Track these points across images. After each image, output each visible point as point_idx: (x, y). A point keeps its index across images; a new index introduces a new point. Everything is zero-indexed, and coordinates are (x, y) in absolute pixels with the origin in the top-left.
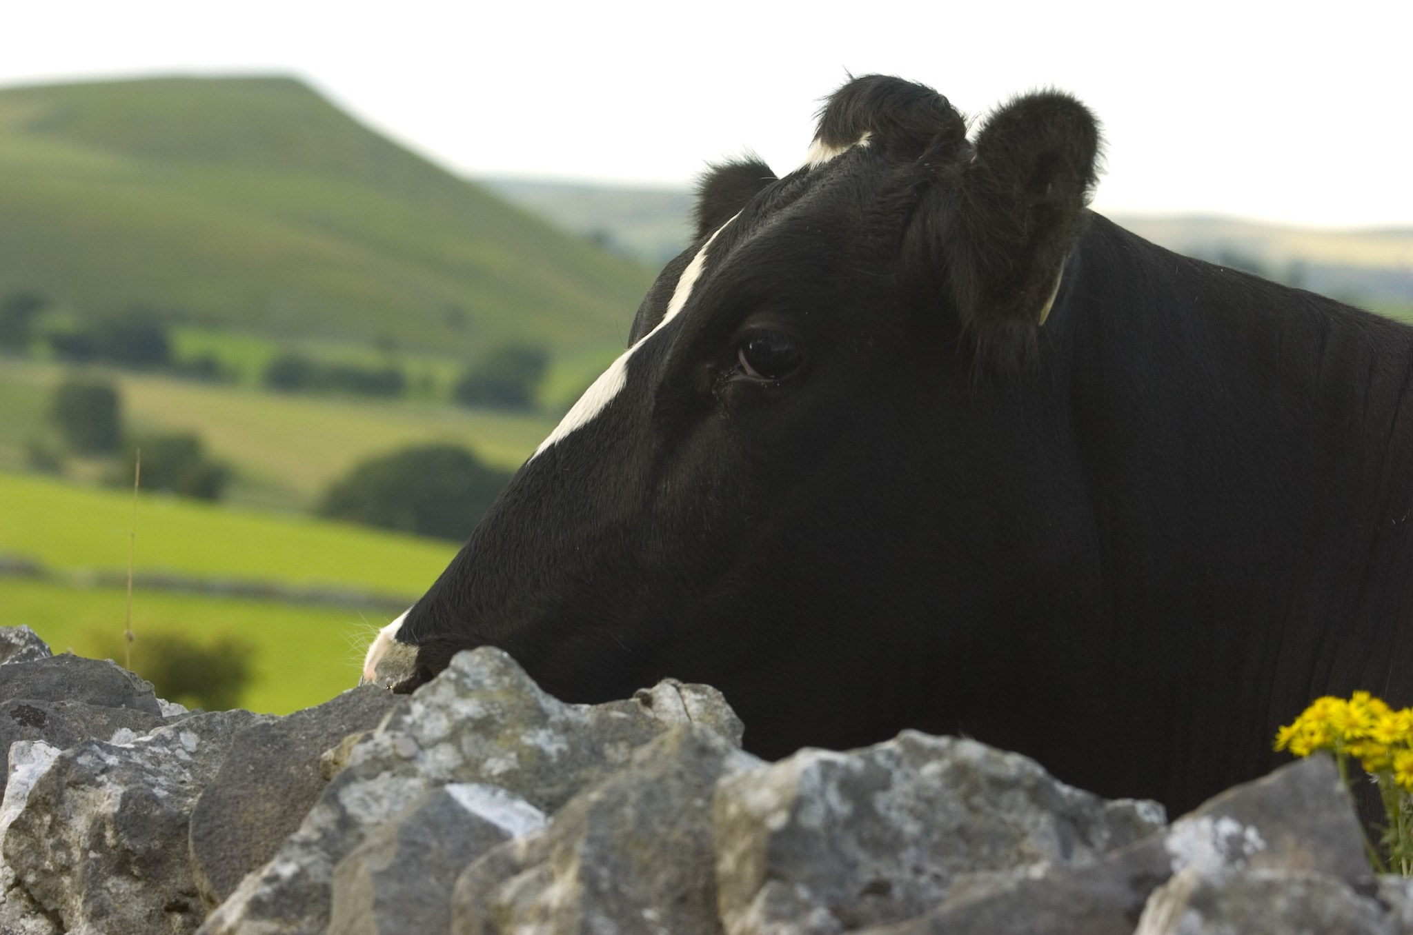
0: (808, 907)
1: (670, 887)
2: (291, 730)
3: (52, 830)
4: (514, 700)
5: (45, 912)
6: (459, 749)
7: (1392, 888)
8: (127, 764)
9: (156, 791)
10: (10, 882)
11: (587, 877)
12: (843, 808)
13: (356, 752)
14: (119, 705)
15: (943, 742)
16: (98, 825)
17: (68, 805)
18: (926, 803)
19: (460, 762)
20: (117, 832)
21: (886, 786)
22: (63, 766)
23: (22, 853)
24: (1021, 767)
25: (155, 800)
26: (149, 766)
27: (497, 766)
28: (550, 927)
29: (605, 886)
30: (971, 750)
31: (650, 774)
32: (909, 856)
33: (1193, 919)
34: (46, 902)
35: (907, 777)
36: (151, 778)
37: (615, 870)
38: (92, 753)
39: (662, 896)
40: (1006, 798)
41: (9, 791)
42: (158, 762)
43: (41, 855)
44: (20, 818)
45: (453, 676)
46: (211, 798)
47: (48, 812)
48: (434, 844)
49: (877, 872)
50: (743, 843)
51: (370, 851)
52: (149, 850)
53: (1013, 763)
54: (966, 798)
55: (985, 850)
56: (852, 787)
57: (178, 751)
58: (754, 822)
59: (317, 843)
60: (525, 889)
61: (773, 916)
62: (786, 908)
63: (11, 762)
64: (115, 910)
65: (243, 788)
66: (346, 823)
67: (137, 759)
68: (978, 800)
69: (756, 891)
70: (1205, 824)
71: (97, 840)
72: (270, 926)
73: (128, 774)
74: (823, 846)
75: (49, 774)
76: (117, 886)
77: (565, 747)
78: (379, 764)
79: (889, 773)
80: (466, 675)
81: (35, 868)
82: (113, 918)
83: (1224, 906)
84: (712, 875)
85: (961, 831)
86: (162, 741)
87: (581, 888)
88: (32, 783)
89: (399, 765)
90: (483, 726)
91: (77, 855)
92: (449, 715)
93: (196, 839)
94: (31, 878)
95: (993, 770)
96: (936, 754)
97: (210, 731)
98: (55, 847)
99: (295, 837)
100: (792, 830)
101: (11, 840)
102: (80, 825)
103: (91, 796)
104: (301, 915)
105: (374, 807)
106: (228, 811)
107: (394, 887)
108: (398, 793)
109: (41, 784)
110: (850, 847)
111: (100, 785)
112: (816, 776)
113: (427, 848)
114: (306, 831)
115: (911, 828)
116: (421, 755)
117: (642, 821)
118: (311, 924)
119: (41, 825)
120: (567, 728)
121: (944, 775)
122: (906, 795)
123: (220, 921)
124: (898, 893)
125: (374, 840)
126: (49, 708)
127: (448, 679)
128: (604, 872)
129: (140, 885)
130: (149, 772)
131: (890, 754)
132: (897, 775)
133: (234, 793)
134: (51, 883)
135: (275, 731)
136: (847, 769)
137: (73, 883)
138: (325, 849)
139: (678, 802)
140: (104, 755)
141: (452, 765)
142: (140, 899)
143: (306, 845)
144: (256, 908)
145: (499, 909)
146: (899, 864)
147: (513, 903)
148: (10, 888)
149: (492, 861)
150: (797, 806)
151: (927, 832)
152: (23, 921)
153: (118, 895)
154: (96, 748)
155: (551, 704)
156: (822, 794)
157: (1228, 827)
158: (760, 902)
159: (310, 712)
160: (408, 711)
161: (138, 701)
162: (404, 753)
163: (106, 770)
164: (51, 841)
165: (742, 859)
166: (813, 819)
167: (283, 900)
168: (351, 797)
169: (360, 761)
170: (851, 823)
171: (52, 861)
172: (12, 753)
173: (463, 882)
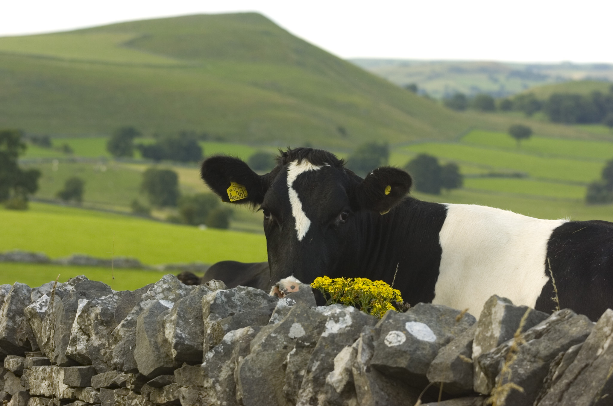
0: (218, 318)
1: (194, 315)
2: (135, 293)
3: (87, 316)
4: (175, 284)
5: (86, 334)
6: (164, 294)
7: (313, 308)
8: (102, 302)
9: (109, 308)
10: (79, 328)
11: (179, 314)
12: (225, 300)
13: (144, 295)
14: (103, 291)
15: (245, 287)
16: (97, 315)
17: (90, 311)
18: (242, 299)
19: (164, 297)
20: (100, 316)
21: (234, 296)
22: (89, 303)
23: (81, 322)
24: (260, 292)
25: (109, 310)
26: (107, 303)
27: (171, 297)
28: (172, 323)
29: (182, 315)
30: (251, 289)
31: (192, 296)
32: (238, 308)
33: (276, 315)
34: (86, 332)
35: (238, 294)
36: (108, 305)
37: (184, 313)
38: (95, 300)
39: (193, 317)
40: (257, 297)
41: (78, 310)
42: (109, 301)
43: (85, 322)
44: (80, 314)
45: (163, 280)
46: (119, 307)
47: (86, 313)
48: (156, 311)
49: (232, 311)
50: (206, 307)
51: (144, 313)
52: (107, 320)
53: (259, 291)
54: (250, 297)
55: (253, 307)
56: (226, 296)
57: (114, 299)
58: (208, 303)
59: (135, 313)
60: (168, 317)
61: (211, 320)
62: (214, 318)
63: (79, 303)
64: (100, 333)
65: (125, 305)
66: (141, 309)
67: (105, 301)
68: (252, 298)
69: (208, 315)
70: (285, 299)
71: (96, 318)
72: (126, 329)
73: (102, 304)
74: (221, 307)
75: (86, 305)
76: (101, 328)
77: (185, 293)
78: (148, 297)
79: (235, 293)
80: (166, 280)
81: (84, 325)
82: (100, 334)
83: (282, 312)
84: (202, 313)
85: (249, 304)
86: (110, 297)
87: (177, 316)
88: (83, 307)
89: (152, 297)
90: (169, 289)
91: (92, 322)
92: (162, 287)
93: (116, 316)
94: (83, 327)
95: (255, 292)
96: (244, 289)
97: (121, 295)
98: (88, 320)
99: (131, 312)
100: (214, 303)
101: (79, 319)
102: (93, 316)
103: (95, 309)
104: (132, 327)
105: (147, 306)
106: (122, 310)
107: (148, 320)
108: (151, 303)
109: (84, 307)
110: (227, 307)
111: (97, 307)
112: (220, 294)
113: (155, 312)
114: (133, 311)
115: (239, 303)
116: (156, 295)
117: (190, 304)
118: (134, 328)
119: (85, 316)
120: (186, 289)
121: (245, 293)
122: (238, 297)
123: (117, 329)
124: (235, 315)
125: (145, 311)
126: (87, 292)
127: (162, 280)
128: (182, 313)
129: (106, 327)
130: (107, 304)
131: (235, 290)
132: (236, 294)
133: (124, 306)
134: (87, 328)
135: (132, 294)
136: (226, 292)
137: (92, 328)
138: (137, 314)
139: (197, 300)
140: (98, 301)
141: (162, 297)
142: (106, 330)
143: (133, 313)
144: (123, 326)
145: (163, 321)
146: (236, 310)
147: (166, 319)
148: (79, 330)
149: (164, 313)
150: (215, 299)
151: (242, 304)
152: (82, 336)
153: (101, 329)
154: (96, 299)
155: (183, 285)
156: (221, 297)
157: (289, 300)
158: (209, 317)
159: (139, 289)
160: (154, 287)
161: (107, 290)
162: (153, 295)
163: (98, 304)
164: (87, 319)
165: (206, 309)
166: (219, 302)
167: (128, 324)
168: (142, 304)
169: (144, 297)
170: (226, 303)
171: (87, 323)
172: (79, 302)
173: (159, 317)
